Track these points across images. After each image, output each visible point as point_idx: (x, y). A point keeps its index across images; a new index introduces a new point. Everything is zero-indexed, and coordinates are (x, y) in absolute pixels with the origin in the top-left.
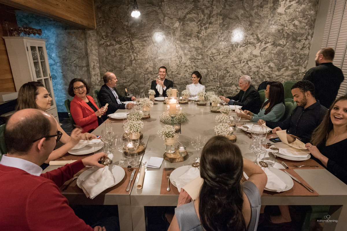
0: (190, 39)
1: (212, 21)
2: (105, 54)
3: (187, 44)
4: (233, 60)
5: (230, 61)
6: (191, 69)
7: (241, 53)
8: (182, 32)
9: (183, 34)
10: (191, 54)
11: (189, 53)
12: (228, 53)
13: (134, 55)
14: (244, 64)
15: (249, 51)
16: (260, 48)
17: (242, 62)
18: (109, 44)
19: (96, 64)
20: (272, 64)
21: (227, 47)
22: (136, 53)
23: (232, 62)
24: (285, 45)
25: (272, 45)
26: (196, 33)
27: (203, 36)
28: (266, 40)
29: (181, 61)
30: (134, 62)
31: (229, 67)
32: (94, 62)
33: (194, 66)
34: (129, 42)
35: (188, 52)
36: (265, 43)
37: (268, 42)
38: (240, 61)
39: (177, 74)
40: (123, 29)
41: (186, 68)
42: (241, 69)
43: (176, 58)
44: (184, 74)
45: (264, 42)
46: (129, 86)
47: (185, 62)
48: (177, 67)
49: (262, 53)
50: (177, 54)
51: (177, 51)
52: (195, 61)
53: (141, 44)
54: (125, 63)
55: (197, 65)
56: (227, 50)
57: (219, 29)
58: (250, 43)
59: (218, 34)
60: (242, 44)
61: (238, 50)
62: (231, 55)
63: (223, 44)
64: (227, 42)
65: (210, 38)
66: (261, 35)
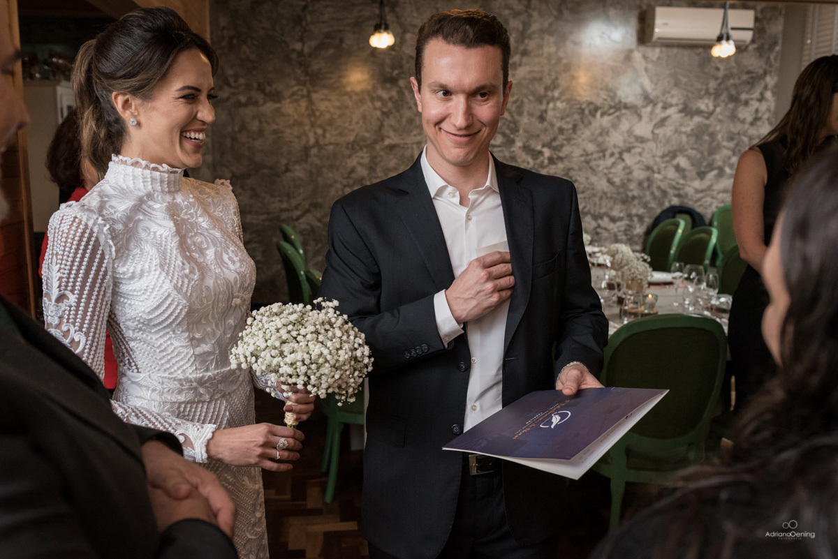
1: (530, 48)
2: (229, 129)
4: (584, 150)
5: (577, 152)
7: (604, 132)
12: (571, 131)
13: (315, 133)
14: (612, 160)
15: (625, 125)
16: (651, 120)
17: (607, 154)
18: (243, 99)
20: (682, 161)
21: (568, 116)
22: (321, 126)
23: (582, 156)
24: (711, 114)
25: (681, 111)
28: (666, 99)
30: (314, 151)
31: (576, 167)
34: (303, 96)
36: (665, 108)
37: (671, 106)
38: (603, 151)
40: (288, 60)
42: (606, 174)
45: (660, 105)
46: (298, 219)
49: (656, 131)
53: (337, 104)
54: (289, 153)
56: (568, 123)
57: (546, 69)
58: (626, 107)
59: (544, 80)
60: (606, 108)
61: (598, 124)
62: (580, 137)
63: (558, 108)
64: (568, 101)
65: (525, 91)
66: (653, 86)
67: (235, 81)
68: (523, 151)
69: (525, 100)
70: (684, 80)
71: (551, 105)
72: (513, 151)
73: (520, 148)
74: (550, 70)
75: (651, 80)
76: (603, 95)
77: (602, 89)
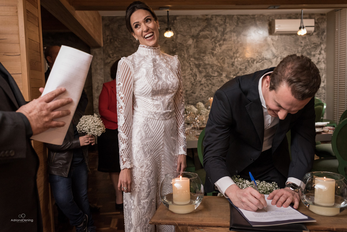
0: (205, 56)
1: (226, 38)
3: (201, 61)
6: (207, 87)
7: (258, 69)
8: (196, 49)
9: (197, 51)
10: (206, 71)
11: (204, 70)
12: (244, 69)
15: (266, 66)
19: (100, 85)
21: (243, 64)
26: (211, 50)
27: (218, 52)
28: (282, 55)
29: (196, 79)
32: (98, 83)
33: (210, 84)
35: (202, 69)
39: (192, 92)
41: (201, 86)
43: (191, 75)
44: (200, 93)
47: (200, 80)
48: (192, 85)
50: (191, 72)
51: (191, 68)
52: (211, 78)
55: (213, 83)
56: (243, 66)
57: (233, 46)
58: (266, 59)
59: (233, 50)
60: (258, 60)
61: (255, 66)
62: (248, 71)
63: (239, 61)
64: (243, 58)
65: (225, 54)
66: (276, 51)
67: (113, 56)
68: (226, 78)
69: (226, 58)
70: (288, 48)
71: (236, 60)
72: (222, 78)
73: (225, 77)
74: (235, 46)
75: (275, 48)
76: (256, 55)
77: (256, 53)
